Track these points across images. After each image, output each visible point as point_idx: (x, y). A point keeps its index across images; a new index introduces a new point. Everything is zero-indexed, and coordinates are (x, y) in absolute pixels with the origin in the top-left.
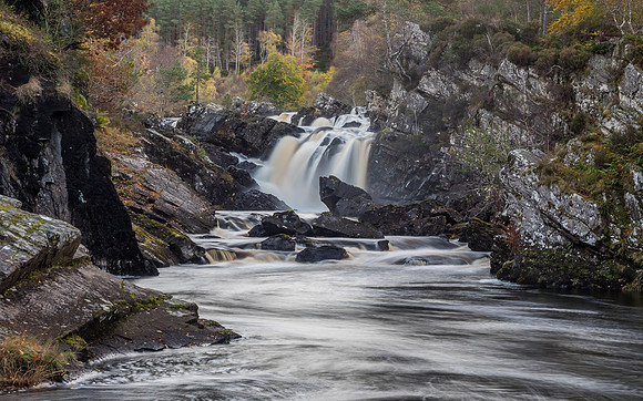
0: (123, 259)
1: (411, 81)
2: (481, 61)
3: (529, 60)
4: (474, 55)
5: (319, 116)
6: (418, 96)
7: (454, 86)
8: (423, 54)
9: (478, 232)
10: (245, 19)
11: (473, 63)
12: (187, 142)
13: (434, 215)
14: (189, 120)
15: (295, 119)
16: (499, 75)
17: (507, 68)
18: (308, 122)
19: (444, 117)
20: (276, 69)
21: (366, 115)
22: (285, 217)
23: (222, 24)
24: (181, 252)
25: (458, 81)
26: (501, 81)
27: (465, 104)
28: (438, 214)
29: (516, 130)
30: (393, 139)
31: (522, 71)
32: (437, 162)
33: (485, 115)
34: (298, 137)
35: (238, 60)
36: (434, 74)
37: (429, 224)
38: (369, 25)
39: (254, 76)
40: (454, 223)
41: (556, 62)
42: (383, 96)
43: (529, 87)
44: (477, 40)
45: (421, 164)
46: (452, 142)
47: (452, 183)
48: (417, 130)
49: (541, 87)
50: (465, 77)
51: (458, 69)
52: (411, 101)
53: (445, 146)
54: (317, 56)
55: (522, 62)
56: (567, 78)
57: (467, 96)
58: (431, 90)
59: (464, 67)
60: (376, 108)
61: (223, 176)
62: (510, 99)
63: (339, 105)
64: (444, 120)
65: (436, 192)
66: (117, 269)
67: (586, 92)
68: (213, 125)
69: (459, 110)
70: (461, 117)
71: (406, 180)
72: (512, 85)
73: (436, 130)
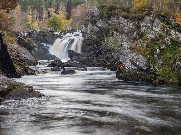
0: (11, 73)
1: (94, 23)
2: (114, 17)
3: (128, 17)
4: (112, 15)
5: (68, 33)
6: (96, 27)
7: (106, 24)
8: (97, 15)
9: (113, 66)
10: (46, 5)
11: (112, 18)
12: (29, 40)
13: (100, 61)
14: (30, 33)
15: (61, 34)
16: (119, 21)
17: (121, 19)
18: (65, 34)
19: (103, 33)
20: (55, 19)
21: (81, 32)
22: (57, 61)
23: (39, 6)
24: (27, 72)
25: (107, 23)
26: (120, 23)
27: (109, 29)
28: (101, 61)
29: (124, 37)
30: (89, 39)
31: (126, 20)
32: (101, 46)
33: (115, 33)
34: (62, 38)
35: (44, 16)
36: (100, 21)
37: (99, 64)
38: (82, 7)
39: (49, 21)
40: (106, 63)
41: (135, 18)
42: (86, 27)
43: (128, 25)
44: (113, 11)
45: (97, 46)
46: (106, 40)
47: (105, 52)
48: (96, 37)
49: (131, 25)
50: (109, 22)
51: (108, 19)
52: (94, 29)
53: (103, 41)
54: (67, 15)
55: (126, 17)
56: (138, 22)
57: (110, 27)
58: (100, 25)
59: (109, 19)
60: (84, 30)
61: (40, 50)
62: (122, 28)
63: (73, 29)
64: (103, 34)
65: (101, 55)
66: (9, 76)
67: (144, 26)
68: (37, 35)
69: (108, 31)
70: (108, 33)
71: (92, 51)
72: (123, 24)
73: (101, 37)
